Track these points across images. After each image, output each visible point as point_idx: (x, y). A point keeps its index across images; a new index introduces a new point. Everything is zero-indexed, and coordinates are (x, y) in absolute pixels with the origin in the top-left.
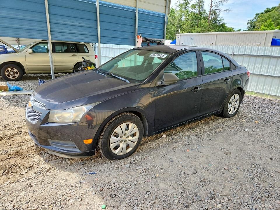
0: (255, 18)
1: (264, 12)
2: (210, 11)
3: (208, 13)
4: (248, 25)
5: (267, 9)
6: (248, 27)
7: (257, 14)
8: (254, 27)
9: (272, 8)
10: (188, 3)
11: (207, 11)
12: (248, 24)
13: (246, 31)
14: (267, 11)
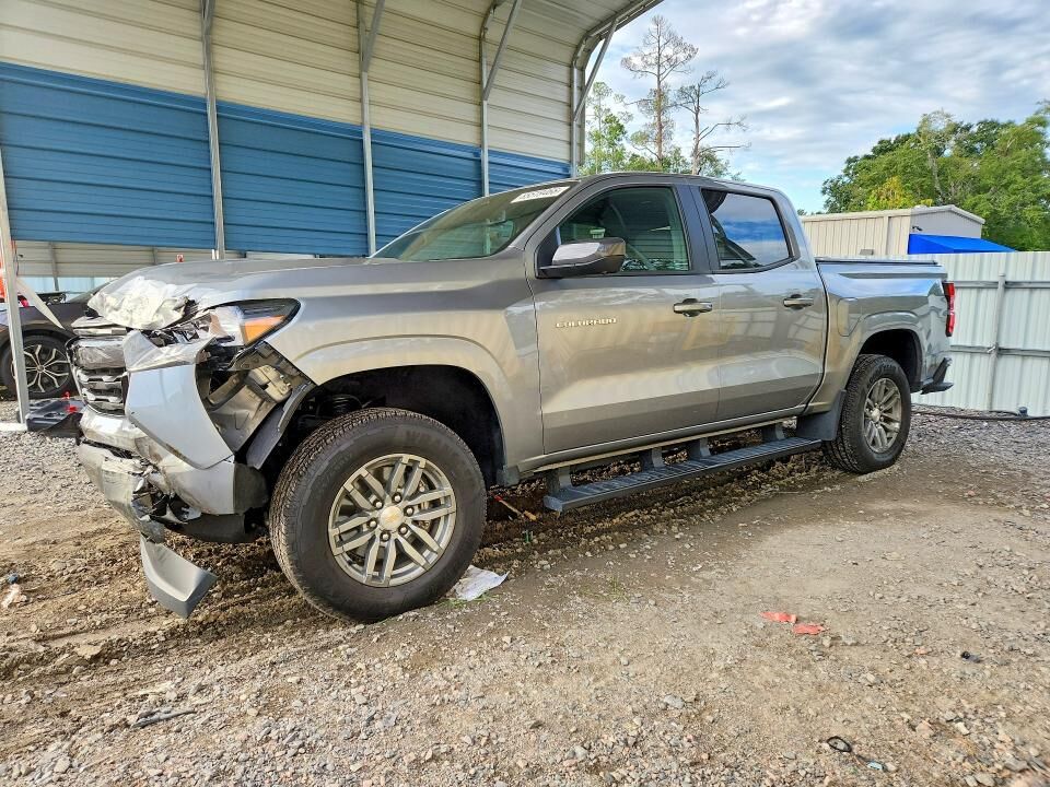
0: (846, 172)
1: (871, 153)
2: (696, 152)
3: (689, 159)
4: (826, 197)
5: (880, 142)
6: (828, 202)
7: (849, 161)
8: (847, 201)
9: (898, 140)
10: (621, 127)
11: (686, 154)
12: (824, 192)
13: (819, 213)
14: (884, 148)
